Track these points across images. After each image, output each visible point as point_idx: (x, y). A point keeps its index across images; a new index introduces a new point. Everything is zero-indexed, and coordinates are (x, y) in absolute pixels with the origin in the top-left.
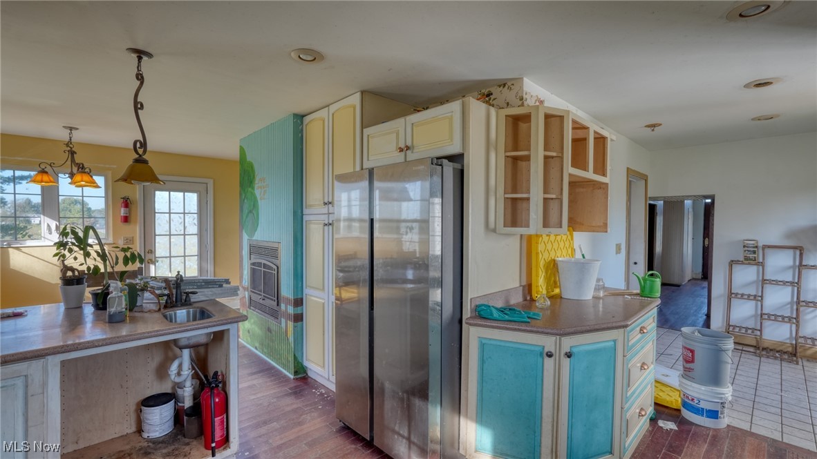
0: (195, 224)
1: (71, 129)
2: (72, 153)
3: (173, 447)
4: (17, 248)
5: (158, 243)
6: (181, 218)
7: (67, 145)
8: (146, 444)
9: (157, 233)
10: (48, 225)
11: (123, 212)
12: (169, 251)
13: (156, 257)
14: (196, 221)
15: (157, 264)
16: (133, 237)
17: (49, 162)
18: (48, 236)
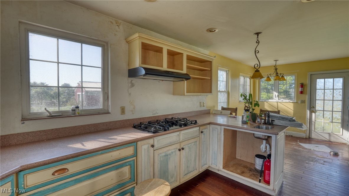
0: (340, 95)
1: (276, 61)
2: (276, 69)
3: (258, 174)
4: (267, 102)
5: (318, 103)
6: (331, 91)
7: (275, 67)
8: (253, 168)
9: (317, 98)
10: (275, 95)
11: (300, 89)
12: (323, 108)
13: (315, 110)
14: (341, 93)
15: (316, 113)
16: (305, 100)
17: (270, 73)
18: (275, 98)
